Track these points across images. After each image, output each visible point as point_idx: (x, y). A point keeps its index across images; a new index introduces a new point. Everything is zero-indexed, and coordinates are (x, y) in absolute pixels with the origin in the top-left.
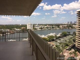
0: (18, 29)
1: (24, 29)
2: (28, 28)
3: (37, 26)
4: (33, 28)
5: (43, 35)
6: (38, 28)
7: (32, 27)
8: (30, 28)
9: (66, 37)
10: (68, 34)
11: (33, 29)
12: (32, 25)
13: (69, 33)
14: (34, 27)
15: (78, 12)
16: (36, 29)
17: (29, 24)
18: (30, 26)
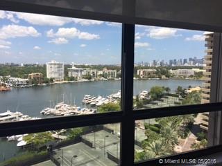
1: (38, 78)
2: (49, 76)
3: (77, 71)
4: (63, 75)
5: (100, 97)
6: (79, 77)
7: (63, 72)
8: (57, 75)
9: (163, 101)
10: (165, 92)
11: (65, 80)
12: (63, 66)
13: (167, 89)
14: (66, 72)
15: (208, 37)
16: (72, 79)
17: (53, 62)
18: (54, 68)
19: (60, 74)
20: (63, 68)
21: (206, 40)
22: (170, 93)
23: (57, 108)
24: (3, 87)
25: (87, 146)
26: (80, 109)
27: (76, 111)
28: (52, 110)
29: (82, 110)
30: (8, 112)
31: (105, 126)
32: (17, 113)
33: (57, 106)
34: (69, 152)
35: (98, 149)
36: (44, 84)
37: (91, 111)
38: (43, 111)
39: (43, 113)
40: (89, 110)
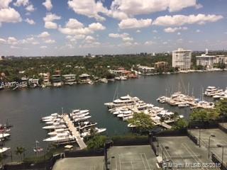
0: (147, 68)
1: (163, 66)
2: (174, 65)
3: (207, 59)
4: (190, 64)
7: (189, 60)
8: (182, 64)
11: (191, 69)
12: (190, 54)
14: (194, 60)
16: (200, 67)
19: (186, 63)
20: (190, 56)
23: (173, 98)
24: (132, 75)
25: (191, 142)
26: (198, 102)
27: (193, 103)
28: (167, 99)
29: (200, 102)
30: (128, 97)
31: (221, 124)
32: (136, 98)
33: (174, 95)
34: (171, 143)
35: (203, 148)
36: (169, 73)
37: (211, 105)
40: (208, 104)
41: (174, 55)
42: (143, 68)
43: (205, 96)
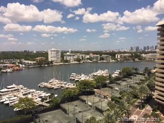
0: (30, 62)
1: (42, 61)
2: (50, 60)
3: (70, 56)
4: (60, 59)
5: (83, 75)
6: (72, 60)
7: (60, 56)
8: (56, 59)
9: (131, 78)
10: (134, 71)
11: (61, 62)
12: (60, 53)
13: (136, 69)
14: (62, 56)
16: (67, 61)
17: (53, 50)
18: (54, 54)
19: (58, 58)
20: (60, 54)
21: (158, 30)
22: (138, 72)
23: (50, 83)
24: (18, 67)
25: (63, 113)
26: (66, 84)
27: (63, 85)
28: (46, 84)
29: (68, 84)
30: (14, 86)
31: (80, 97)
32: (21, 86)
33: (50, 81)
34: (49, 116)
35: (71, 115)
36: (46, 65)
37: (74, 85)
38: (40, 85)
39: (40, 86)
40: (72, 85)
41: (49, 53)
42: (27, 62)
43: (71, 79)
